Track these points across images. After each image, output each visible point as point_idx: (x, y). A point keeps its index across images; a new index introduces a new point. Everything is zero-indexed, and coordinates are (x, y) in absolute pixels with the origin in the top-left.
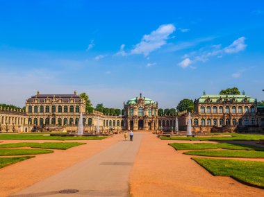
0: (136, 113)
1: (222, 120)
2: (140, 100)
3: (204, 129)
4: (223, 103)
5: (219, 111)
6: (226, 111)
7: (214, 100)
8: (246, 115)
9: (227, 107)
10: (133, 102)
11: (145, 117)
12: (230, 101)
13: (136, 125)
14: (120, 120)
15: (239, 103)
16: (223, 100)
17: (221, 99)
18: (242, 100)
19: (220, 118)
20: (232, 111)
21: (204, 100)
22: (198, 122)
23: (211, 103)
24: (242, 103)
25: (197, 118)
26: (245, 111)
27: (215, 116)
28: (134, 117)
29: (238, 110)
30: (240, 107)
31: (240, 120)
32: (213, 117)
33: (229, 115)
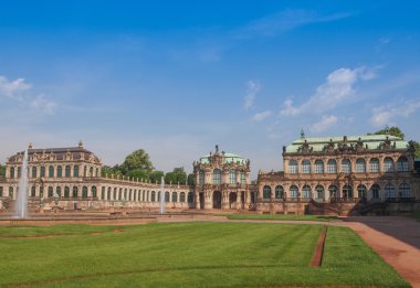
0: (209, 179)
1: (334, 188)
2: (216, 156)
3: (291, 207)
4: (336, 153)
5: (328, 168)
6: (343, 168)
7: (318, 148)
8: (387, 177)
9: (346, 161)
10: (205, 161)
11: (223, 186)
12: (351, 149)
13: (209, 201)
14: (187, 192)
15: (372, 152)
16: (336, 147)
17: (331, 144)
18: (378, 144)
19: (329, 184)
20: (357, 168)
21: (297, 147)
22: (282, 193)
23: (311, 153)
24: (378, 151)
25: (281, 184)
26: (384, 167)
27: (319, 180)
28: (205, 186)
29: (370, 167)
30: (375, 160)
31: (376, 188)
32: (316, 183)
33: (350, 177)
